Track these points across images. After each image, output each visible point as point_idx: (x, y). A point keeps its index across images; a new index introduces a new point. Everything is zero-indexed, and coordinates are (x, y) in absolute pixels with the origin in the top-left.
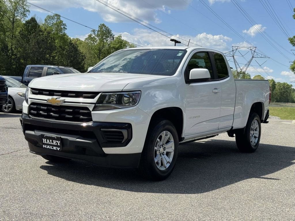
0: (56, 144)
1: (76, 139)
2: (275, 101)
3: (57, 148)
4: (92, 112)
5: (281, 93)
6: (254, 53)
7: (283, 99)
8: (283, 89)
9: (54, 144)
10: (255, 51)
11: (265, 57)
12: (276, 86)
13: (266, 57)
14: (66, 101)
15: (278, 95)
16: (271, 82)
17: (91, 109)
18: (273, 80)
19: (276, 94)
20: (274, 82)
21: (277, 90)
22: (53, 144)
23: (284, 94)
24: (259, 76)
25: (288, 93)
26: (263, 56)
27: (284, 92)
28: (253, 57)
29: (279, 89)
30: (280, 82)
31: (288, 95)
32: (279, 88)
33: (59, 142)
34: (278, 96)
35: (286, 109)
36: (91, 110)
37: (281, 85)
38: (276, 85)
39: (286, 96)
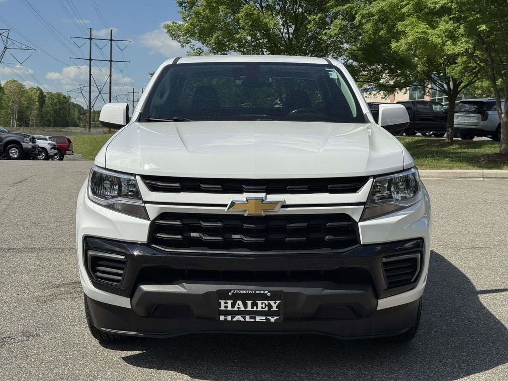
0: (267, 309)
1: (323, 290)
2: (52, 125)
3: (270, 317)
4: (360, 224)
5: (55, 110)
6: (7, 40)
7: (59, 121)
8: (58, 104)
9: (260, 309)
10: (8, 38)
11: (27, 48)
12: (46, 99)
13: (30, 48)
14: (288, 203)
15: (50, 114)
16: (37, 93)
17: (356, 218)
18: (39, 88)
19: (48, 112)
20: (42, 93)
21: (48, 107)
22: (255, 309)
23: (59, 111)
24: (14, 81)
25: (66, 110)
26: (23, 47)
27: (59, 108)
28: (6, 47)
29: (51, 104)
30: (51, 93)
31: (66, 114)
32: (50, 102)
33: (275, 303)
34: (51, 116)
35: (82, 138)
36: (357, 220)
37: (54, 98)
38: (45, 96)
39: (64, 116)
